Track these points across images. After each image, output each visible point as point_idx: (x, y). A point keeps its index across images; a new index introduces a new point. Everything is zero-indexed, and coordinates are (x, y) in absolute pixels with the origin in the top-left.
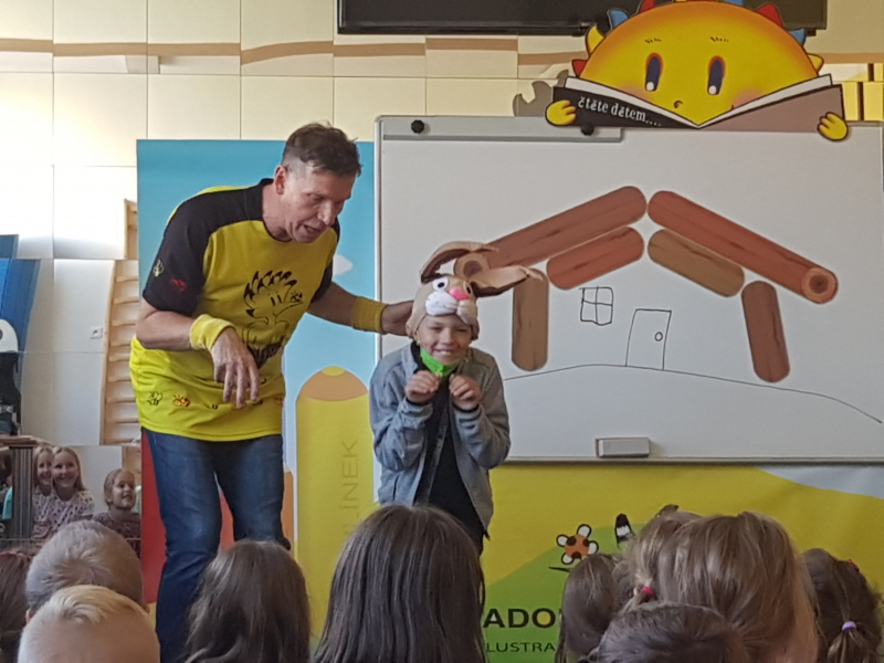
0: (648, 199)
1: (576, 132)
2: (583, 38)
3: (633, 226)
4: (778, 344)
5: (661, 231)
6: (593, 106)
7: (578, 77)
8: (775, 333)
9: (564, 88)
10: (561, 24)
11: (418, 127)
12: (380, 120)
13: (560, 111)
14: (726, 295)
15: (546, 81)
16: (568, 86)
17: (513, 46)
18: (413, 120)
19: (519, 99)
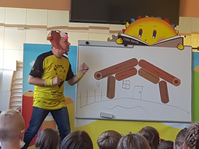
0: (138, 61)
1: (123, 46)
3: (135, 67)
4: (167, 95)
5: (141, 69)
8: (166, 93)
10: (119, 22)
11: (87, 43)
12: (79, 41)
13: (119, 41)
14: (155, 84)
15: (115, 35)
16: (121, 35)
18: (86, 41)
19: (109, 39)
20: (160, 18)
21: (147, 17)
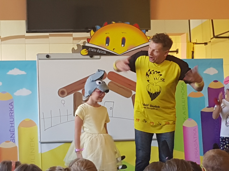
0: (107, 74)
1: (88, 57)
2: (89, 33)
7: (88, 43)
9: (85, 46)
10: (84, 30)
12: (38, 55)
13: (84, 52)
14: (128, 98)
15: (80, 44)
17: (72, 35)
18: (46, 55)
19: (73, 49)
20: (129, 23)
21: (113, 22)
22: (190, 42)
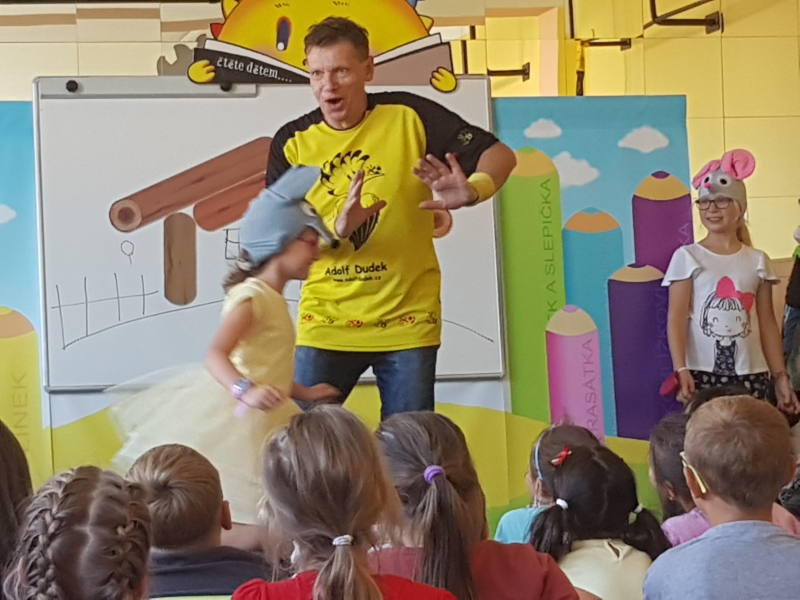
1: (216, 89)
2: (219, 4)
6: (230, 66)
7: (216, 39)
9: (204, 50)
11: (72, 86)
12: (37, 81)
13: (201, 70)
15: (187, 44)
16: (207, 47)
17: (156, 14)
18: (68, 80)
19: (162, 61)
22: (572, 36)
